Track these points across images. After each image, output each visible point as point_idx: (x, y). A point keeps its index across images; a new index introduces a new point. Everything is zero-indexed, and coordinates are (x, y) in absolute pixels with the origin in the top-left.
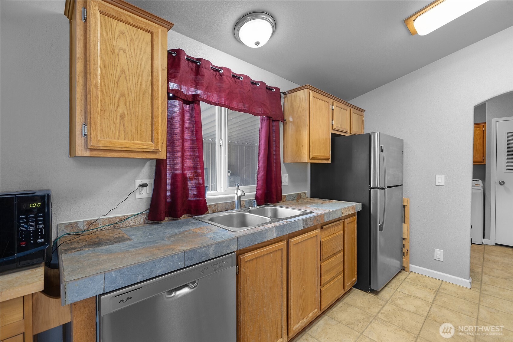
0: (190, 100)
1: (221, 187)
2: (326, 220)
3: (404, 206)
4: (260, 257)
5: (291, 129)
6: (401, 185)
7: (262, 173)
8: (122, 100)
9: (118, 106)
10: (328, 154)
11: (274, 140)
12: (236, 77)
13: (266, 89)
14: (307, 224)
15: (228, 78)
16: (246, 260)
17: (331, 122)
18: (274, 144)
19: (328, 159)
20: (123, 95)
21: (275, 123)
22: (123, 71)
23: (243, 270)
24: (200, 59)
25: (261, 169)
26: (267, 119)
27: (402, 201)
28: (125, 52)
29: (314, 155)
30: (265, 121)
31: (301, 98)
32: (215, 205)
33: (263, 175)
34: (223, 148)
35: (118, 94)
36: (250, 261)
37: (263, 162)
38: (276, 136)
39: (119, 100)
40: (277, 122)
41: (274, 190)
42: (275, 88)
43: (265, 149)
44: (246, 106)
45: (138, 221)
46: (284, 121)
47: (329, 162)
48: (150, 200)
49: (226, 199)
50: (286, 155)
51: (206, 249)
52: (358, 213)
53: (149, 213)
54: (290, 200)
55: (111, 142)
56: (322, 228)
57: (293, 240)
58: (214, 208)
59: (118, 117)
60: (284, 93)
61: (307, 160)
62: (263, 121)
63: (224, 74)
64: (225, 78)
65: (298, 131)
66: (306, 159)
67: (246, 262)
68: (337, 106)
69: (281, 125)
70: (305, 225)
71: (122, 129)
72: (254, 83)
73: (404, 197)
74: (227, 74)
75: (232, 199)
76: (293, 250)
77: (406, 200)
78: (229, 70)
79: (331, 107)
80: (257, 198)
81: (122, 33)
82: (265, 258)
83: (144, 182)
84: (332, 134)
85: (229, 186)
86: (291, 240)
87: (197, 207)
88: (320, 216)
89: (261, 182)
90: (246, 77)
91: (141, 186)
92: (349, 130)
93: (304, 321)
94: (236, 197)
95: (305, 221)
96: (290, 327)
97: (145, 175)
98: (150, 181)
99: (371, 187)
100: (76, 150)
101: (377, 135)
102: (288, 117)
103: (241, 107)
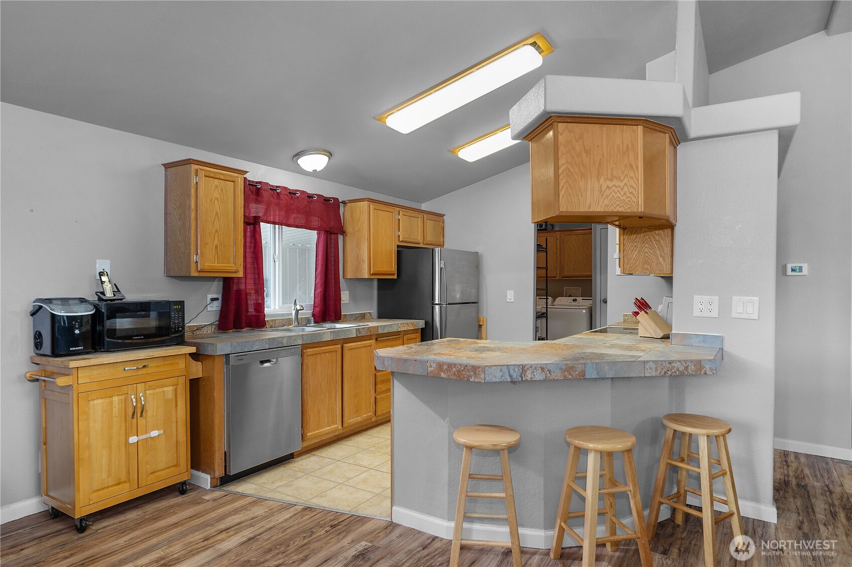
0: (252, 221)
1: (275, 305)
2: (380, 331)
3: (480, 326)
4: (319, 353)
5: (351, 242)
6: (477, 302)
7: (320, 290)
8: (216, 234)
9: (214, 239)
10: (394, 269)
11: (333, 255)
12: (292, 193)
13: (323, 201)
14: (360, 333)
15: (285, 196)
16: (308, 354)
17: (397, 235)
18: (333, 259)
19: (393, 275)
20: (217, 231)
21: (333, 236)
22: (217, 214)
23: (305, 361)
24: (260, 183)
25: (319, 285)
26: (325, 233)
27: (479, 321)
28: (218, 200)
29: (375, 271)
30: (323, 235)
31: (362, 210)
32: (272, 321)
33: (320, 292)
34: (277, 263)
35: (214, 231)
36: (311, 355)
37: (321, 278)
38: (334, 251)
39: (214, 235)
40: (335, 235)
41: (332, 308)
42: (334, 198)
43: (322, 265)
44: (303, 221)
45: (209, 330)
46: (343, 233)
47: (395, 277)
48: (218, 313)
49: (283, 315)
50: (346, 270)
51: (281, 339)
52: (422, 329)
53: (219, 324)
54: (352, 320)
55: (211, 266)
56: (376, 340)
57: (348, 345)
58: (271, 324)
59: (214, 247)
60: (344, 203)
61: (367, 276)
62: (320, 235)
63: (282, 193)
64: (282, 197)
65: (358, 244)
67: (308, 355)
68: (403, 215)
69: (340, 238)
70: (358, 333)
71: (216, 257)
72: (310, 196)
73: (481, 316)
74: (284, 192)
75: (288, 315)
76: (347, 354)
77: (482, 319)
78: (286, 188)
79: (397, 217)
80: (314, 315)
81: (216, 187)
82: (323, 355)
83: (215, 296)
84: (398, 246)
85: (283, 303)
86: (345, 345)
87: (258, 321)
88: (374, 327)
89: (318, 299)
90: (303, 192)
91: (213, 300)
92: (421, 241)
93: (359, 419)
94: (294, 312)
95: (358, 330)
96: (345, 418)
97: (214, 291)
98: (220, 297)
99: (433, 304)
100: (190, 272)
101: (437, 250)
102: (349, 229)
103: (297, 222)
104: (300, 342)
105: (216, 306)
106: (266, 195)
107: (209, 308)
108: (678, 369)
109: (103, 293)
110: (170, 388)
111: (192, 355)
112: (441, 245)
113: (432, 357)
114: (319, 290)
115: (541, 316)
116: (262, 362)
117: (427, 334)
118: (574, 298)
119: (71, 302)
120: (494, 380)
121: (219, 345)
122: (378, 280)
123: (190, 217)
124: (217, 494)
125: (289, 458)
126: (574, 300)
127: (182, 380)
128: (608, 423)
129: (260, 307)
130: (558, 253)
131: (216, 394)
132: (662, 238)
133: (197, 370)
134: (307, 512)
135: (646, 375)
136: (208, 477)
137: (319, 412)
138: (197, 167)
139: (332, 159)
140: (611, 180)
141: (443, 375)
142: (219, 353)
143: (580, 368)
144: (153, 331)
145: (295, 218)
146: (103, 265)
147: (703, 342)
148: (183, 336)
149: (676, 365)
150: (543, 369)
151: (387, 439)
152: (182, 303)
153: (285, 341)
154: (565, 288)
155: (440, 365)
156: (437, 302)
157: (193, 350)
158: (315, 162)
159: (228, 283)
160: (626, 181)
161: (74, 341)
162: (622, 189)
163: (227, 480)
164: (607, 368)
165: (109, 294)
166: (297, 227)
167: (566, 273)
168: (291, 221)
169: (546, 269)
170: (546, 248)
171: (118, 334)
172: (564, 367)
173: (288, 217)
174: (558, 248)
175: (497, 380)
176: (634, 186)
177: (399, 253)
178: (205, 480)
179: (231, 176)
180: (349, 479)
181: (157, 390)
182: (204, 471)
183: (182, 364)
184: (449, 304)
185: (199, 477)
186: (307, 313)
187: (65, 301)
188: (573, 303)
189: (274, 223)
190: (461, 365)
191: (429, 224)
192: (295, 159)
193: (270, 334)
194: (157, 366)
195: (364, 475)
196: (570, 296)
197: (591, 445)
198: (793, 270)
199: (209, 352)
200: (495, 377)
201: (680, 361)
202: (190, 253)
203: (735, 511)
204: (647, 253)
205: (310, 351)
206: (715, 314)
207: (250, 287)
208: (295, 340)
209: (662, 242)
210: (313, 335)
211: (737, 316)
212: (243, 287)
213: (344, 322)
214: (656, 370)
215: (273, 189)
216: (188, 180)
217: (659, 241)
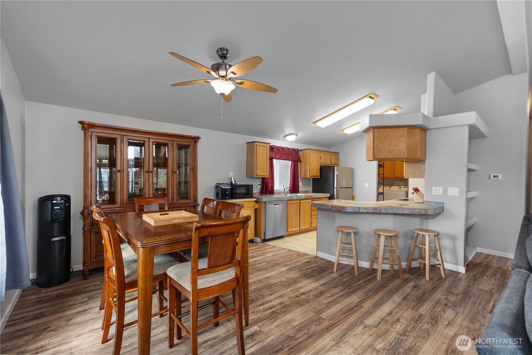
0: (271, 159)
1: (277, 187)
2: (313, 197)
3: (353, 197)
5: (303, 164)
6: (352, 188)
9: (261, 165)
10: (319, 174)
11: (296, 169)
12: (283, 148)
13: (293, 150)
17: (320, 161)
18: (296, 171)
19: (318, 176)
21: (297, 163)
22: (262, 158)
23: (288, 205)
24: (273, 146)
25: (291, 180)
27: (353, 195)
28: (262, 153)
29: (312, 175)
30: (293, 163)
31: (307, 153)
32: (276, 192)
34: (278, 172)
35: (261, 163)
36: (290, 204)
37: (292, 177)
41: (296, 188)
42: (297, 149)
43: (293, 173)
44: (287, 158)
45: (259, 194)
46: (300, 161)
47: (319, 177)
48: (260, 189)
49: (279, 190)
50: (301, 175)
51: (280, 198)
52: (329, 197)
53: (261, 192)
54: (303, 193)
55: (259, 174)
56: (312, 200)
57: (302, 201)
59: (261, 168)
60: (301, 150)
64: (280, 150)
65: (306, 165)
66: (308, 177)
68: (323, 154)
69: (299, 163)
71: (262, 171)
72: (289, 149)
73: (354, 193)
74: (281, 148)
75: (281, 190)
76: (302, 204)
77: (354, 194)
78: (281, 147)
79: (320, 155)
80: (289, 191)
81: (262, 149)
82: (293, 204)
83: (259, 183)
84: (320, 166)
85: (280, 186)
86: (301, 201)
87: (272, 192)
88: (311, 195)
89: (291, 185)
90: (287, 148)
91: (259, 184)
92: (329, 163)
93: (305, 227)
94: (283, 189)
95: (305, 196)
96: (301, 227)
97: (259, 182)
98: (261, 183)
99: (334, 188)
100: (254, 176)
101: (336, 168)
102: (302, 160)
103: (285, 159)
104: (286, 199)
105: (260, 187)
106: (275, 150)
107: (258, 187)
108: (417, 212)
109: (232, 182)
110: (250, 211)
111: (255, 201)
112: (338, 165)
113: (330, 204)
114: (291, 182)
115: (379, 194)
116: (275, 205)
117: (331, 198)
118: (400, 187)
119: (225, 184)
120: (349, 211)
121: (263, 198)
122: (313, 178)
123: (254, 159)
124: (262, 244)
125: (282, 237)
126: (399, 188)
127: (253, 208)
128: (392, 229)
129: (273, 187)
130: (392, 167)
131: (262, 214)
132: (421, 165)
133: (257, 206)
134: (290, 251)
135: (404, 213)
136: (259, 239)
137: (292, 223)
138: (257, 143)
139: (297, 136)
140: (394, 147)
141: (333, 209)
142: (263, 201)
143: (379, 209)
144: (245, 194)
145: (284, 157)
146: (231, 174)
147: (436, 204)
148: (252, 196)
149: (416, 210)
150: (366, 209)
151: (315, 235)
152: (252, 185)
153: (282, 198)
154: (396, 182)
155: (332, 206)
156: (335, 187)
157: (256, 200)
158: (291, 138)
159: (263, 179)
160: (400, 147)
161: (226, 195)
162: (399, 150)
163: (265, 240)
164: (389, 210)
165: (234, 182)
166: (285, 160)
167: (396, 176)
168: (283, 158)
169: (383, 174)
170: (383, 166)
171: (237, 194)
172: (373, 209)
173: (282, 157)
174: (392, 164)
175: (350, 211)
176: (403, 148)
177: (321, 169)
178: (258, 240)
179: (266, 145)
180: (302, 245)
181: (247, 211)
182: (258, 237)
183: (253, 204)
184: (340, 188)
185: (256, 239)
186: (287, 190)
187: (224, 184)
188: (399, 189)
189: (277, 159)
190: (339, 206)
191: (333, 157)
192: (285, 137)
193: (275, 196)
194: (247, 204)
195: (307, 244)
196: (398, 186)
197: (382, 233)
198: (494, 177)
199: (260, 200)
200: (350, 210)
201: (418, 209)
202: (254, 170)
203: (441, 264)
204: (415, 170)
205: (289, 202)
206: (441, 194)
207: (270, 181)
208: (285, 199)
209: (421, 166)
210: (290, 197)
211: (450, 195)
212: (268, 181)
213: (300, 193)
214: (408, 212)
215: (277, 147)
216: (254, 147)
217: (420, 166)
